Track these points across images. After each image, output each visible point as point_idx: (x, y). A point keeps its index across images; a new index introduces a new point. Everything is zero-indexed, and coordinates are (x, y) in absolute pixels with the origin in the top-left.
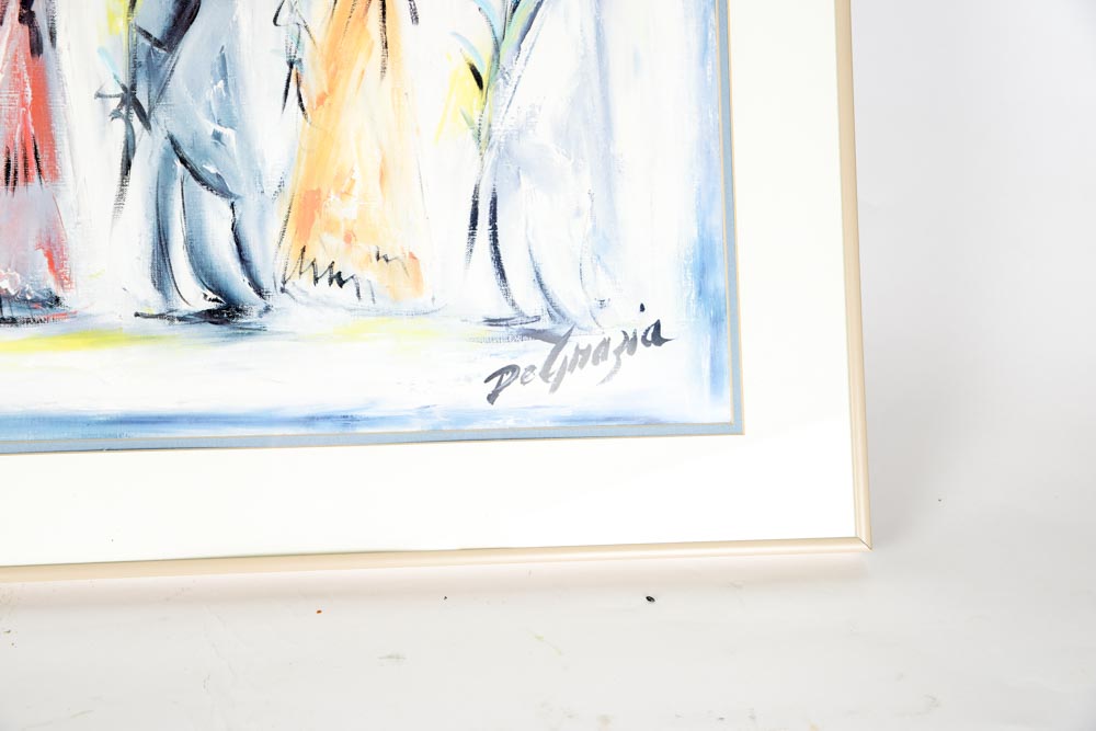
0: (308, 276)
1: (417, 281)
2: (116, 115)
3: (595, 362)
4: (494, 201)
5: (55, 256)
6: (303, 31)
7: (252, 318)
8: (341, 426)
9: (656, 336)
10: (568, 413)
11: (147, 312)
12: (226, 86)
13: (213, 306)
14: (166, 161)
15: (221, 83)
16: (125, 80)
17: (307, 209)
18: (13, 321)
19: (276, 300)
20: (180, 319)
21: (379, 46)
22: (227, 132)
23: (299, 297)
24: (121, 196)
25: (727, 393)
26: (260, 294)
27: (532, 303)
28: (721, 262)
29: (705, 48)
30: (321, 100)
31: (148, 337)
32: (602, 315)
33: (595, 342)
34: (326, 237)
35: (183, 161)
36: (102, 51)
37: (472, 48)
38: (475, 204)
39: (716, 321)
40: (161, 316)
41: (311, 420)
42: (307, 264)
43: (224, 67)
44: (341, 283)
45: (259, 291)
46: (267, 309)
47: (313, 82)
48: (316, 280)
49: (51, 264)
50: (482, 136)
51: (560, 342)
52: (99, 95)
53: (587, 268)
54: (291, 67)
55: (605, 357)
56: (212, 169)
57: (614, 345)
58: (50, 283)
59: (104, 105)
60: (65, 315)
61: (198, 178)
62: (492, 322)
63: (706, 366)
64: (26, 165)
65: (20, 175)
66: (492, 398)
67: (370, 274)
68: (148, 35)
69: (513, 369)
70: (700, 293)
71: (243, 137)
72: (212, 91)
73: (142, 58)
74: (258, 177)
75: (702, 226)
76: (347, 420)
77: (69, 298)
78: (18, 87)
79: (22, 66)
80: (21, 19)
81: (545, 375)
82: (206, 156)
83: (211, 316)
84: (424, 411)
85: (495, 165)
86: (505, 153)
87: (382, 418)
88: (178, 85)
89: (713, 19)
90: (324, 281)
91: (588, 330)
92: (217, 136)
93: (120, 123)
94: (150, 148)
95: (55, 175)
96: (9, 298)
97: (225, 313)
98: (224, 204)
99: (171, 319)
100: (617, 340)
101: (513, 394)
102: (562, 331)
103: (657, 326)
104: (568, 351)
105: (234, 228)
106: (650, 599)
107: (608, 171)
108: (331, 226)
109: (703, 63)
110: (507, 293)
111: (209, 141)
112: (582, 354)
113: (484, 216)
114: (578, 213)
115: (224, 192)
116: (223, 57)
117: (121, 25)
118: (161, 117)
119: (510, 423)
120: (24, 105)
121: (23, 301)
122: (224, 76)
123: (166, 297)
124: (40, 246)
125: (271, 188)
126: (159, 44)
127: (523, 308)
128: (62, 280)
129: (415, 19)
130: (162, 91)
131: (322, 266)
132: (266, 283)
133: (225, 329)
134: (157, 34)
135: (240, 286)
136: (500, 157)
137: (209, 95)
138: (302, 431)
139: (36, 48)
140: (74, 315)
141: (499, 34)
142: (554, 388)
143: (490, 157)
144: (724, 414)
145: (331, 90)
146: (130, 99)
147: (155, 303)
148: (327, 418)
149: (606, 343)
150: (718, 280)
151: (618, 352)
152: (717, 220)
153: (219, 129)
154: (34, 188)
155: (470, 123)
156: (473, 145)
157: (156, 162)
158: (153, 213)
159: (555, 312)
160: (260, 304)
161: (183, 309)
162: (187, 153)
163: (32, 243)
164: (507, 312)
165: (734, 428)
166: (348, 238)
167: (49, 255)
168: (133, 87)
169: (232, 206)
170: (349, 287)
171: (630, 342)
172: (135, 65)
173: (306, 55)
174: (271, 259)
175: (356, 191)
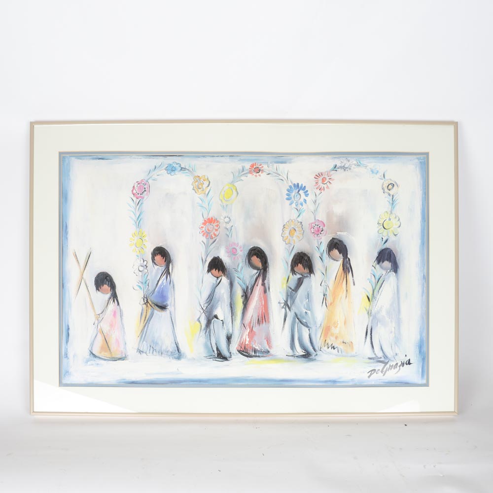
0: (326, 347)
1: (352, 348)
2: (283, 307)
3: (394, 369)
4: (371, 329)
5: (268, 341)
6: (328, 288)
7: (313, 357)
8: (333, 383)
9: (409, 363)
10: (387, 381)
11: (289, 355)
12: (309, 301)
13: (304, 354)
14: (294, 319)
15: (307, 300)
16: (285, 299)
17: (327, 330)
18: (259, 356)
19: (319, 353)
20: (297, 357)
21: (345, 291)
22: (309, 312)
23: (324, 352)
24: (283, 327)
25: (425, 377)
26: (315, 351)
27: (380, 354)
28: (425, 345)
29: (423, 292)
30: (331, 304)
31: (289, 361)
32: (396, 357)
33: (394, 364)
34: (331, 337)
35: (298, 319)
36: (280, 292)
37: (367, 291)
38: (367, 329)
39: (423, 359)
40: (292, 356)
41: (326, 382)
42: (326, 344)
43: (308, 296)
44: (334, 349)
45: (315, 350)
46: (317, 355)
47: (329, 299)
48: (328, 348)
49: (268, 343)
50: (369, 313)
51: (386, 363)
52: (279, 303)
53: (393, 346)
54: (324, 295)
55: (396, 368)
56: (305, 321)
57: (399, 365)
58: (267, 348)
59: (280, 305)
60: (271, 355)
61: (301, 323)
62: (370, 358)
63: (421, 370)
64: (262, 320)
65: (261, 322)
66: (369, 377)
67: (341, 347)
68: (291, 288)
69: (375, 370)
70: (420, 352)
71: (312, 313)
72: (305, 302)
73: (289, 294)
74: (315, 323)
75: (421, 336)
76: (334, 382)
77: (272, 351)
78: (261, 301)
79: (262, 296)
80: (262, 285)
81: (382, 372)
82: (303, 317)
83: (303, 356)
84: (353, 380)
85: (372, 321)
86: (375, 317)
87: (343, 381)
88: (297, 300)
89: (425, 285)
90: (330, 348)
91: (393, 361)
92: (306, 313)
93: (284, 309)
94: (290, 315)
95: (269, 322)
96: (258, 351)
97: (307, 356)
98: (307, 329)
99: (294, 357)
100: (400, 364)
101: (374, 376)
102: (387, 361)
103: (409, 360)
104: (388, 366)
105: (310, 335)
106: (406, 425)
107: (399, 322)
108: (332, 335)
109: (422, 296)
110: (374, 351)
111: (304, 314)
112: (391, 367)
113: (369, 332)
114: (391, 332)
115: (307, 326)
116: (308, 294)
117: (285, 286)
118: (293, 308)
119: (373, 383)
120: (262, 305)
121: (261, 352)
122: (308, 298)
123: (293, 352)
124: (265, 339)
125: (318, 325)
126: (293, 290)
127: (378, 355)
128: (270, 347)
129: (354, 284)
130: (294, 302)
131: (330, 344)
132: (316, 348)
133: (307, 359)
134: (293, 288)
135: (311, 349)
136: (373, 318)
137: (304, 303)
138: (324, 384)
139: (265, 292)
140: (272, 355)
141: (374, 288)
142: (384, 375)
143: (371, 318)
144: (424, 381)
145: (333, 302)
146: (286, 304)
147: (291, 353)
148: (330, 381)
149: (397, 364)
150: (425, 349)
151: (400, 366)
152: (424, 334)
153: (307, 311)
154: (264, 325)
155: (366, 310)
156: (367, 316)
157: (292, 319)
158: (291, 331)
159: (385, 356)
160: (315, 353)
161: (297, 354)
162: (299, 317)
163: (263, 338)
164: (374, 356)
165: (427, 385)
166: (336, 338)
167: (267, 341)
168: (287, 301)
169: (309, 330)
170: (336, 350)
171: (403, 364)
172: (287, 296)
173: (328, 293)
174: (318, 342)
175: (338, 327)
